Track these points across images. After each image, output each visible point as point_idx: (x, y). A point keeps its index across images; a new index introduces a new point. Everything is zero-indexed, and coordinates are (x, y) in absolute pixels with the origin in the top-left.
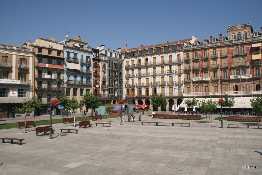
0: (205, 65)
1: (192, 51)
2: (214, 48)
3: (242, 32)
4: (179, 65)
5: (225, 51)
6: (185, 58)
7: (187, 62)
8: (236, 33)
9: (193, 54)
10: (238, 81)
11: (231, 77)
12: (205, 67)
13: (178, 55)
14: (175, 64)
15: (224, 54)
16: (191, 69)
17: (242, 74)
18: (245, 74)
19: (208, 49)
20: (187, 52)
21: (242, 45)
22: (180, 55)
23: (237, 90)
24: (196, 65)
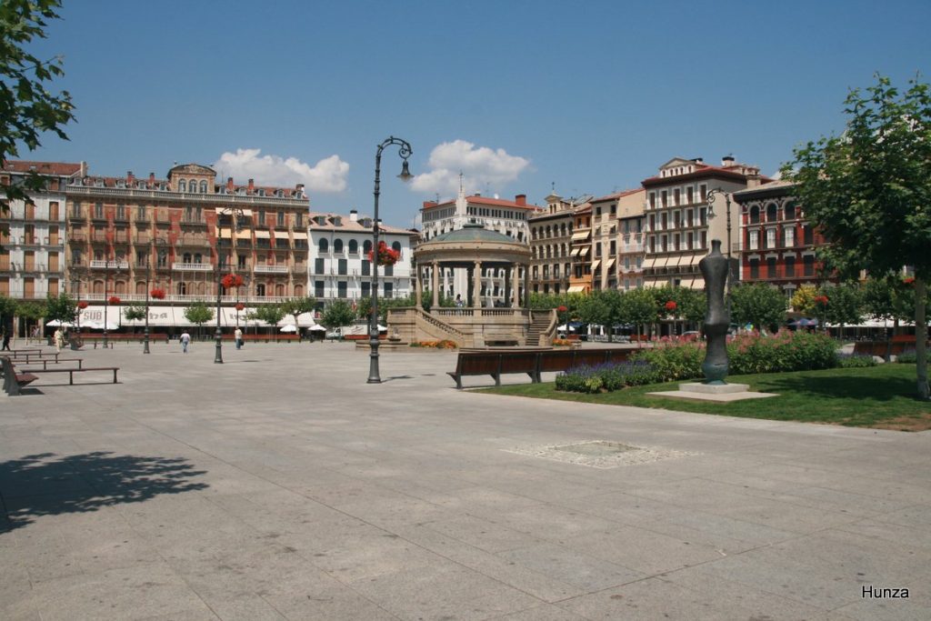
0: (121, 236)
1: (90, 199)
2: (142, 202)
3: (199, 180)
4: (54, 230)
5: (164, 213)
6: (72, 216)
7: (77, 223)
8: (188, 180)
9: (91, 207)
10: (189, 275)
11: (174, 267)
12: (120, 240)
13: (51, 203)
14: (42, 223)
15: (161, 219)
16: (86, 241)
17: (195, 262)
18: (200, 262)
19: (130, 201)
20: (76, 199)
21: (200, 205)
22: (57, 203)
23: (184, 293)
24: (101, 235)
